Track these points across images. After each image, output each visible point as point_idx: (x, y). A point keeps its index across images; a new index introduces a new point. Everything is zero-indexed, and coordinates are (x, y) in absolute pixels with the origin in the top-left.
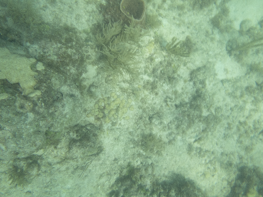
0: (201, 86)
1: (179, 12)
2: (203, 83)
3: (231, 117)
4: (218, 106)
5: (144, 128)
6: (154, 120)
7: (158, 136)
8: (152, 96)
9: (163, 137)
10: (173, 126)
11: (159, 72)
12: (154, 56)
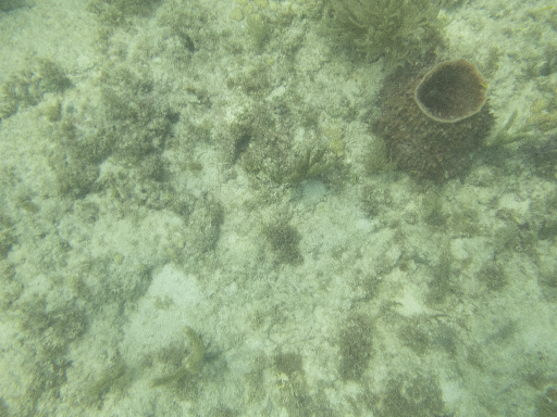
6: (178, 42)
7: (139, 28)
8: (233, 75)
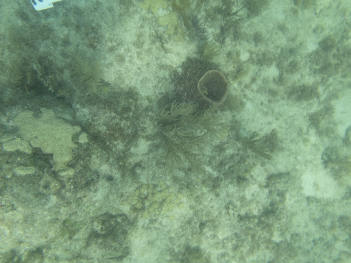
0: (278, 198)
1: (270, 98)
2: (282, 194)
3: (312, 254)
4: (297, 232)
5: (190, 238)
6: (206, 230)
7: (207, 253)
8: (211, 196)
9: (212, 257)
10: (230, 245)
11: (227, 167)
12: (226, 146)
